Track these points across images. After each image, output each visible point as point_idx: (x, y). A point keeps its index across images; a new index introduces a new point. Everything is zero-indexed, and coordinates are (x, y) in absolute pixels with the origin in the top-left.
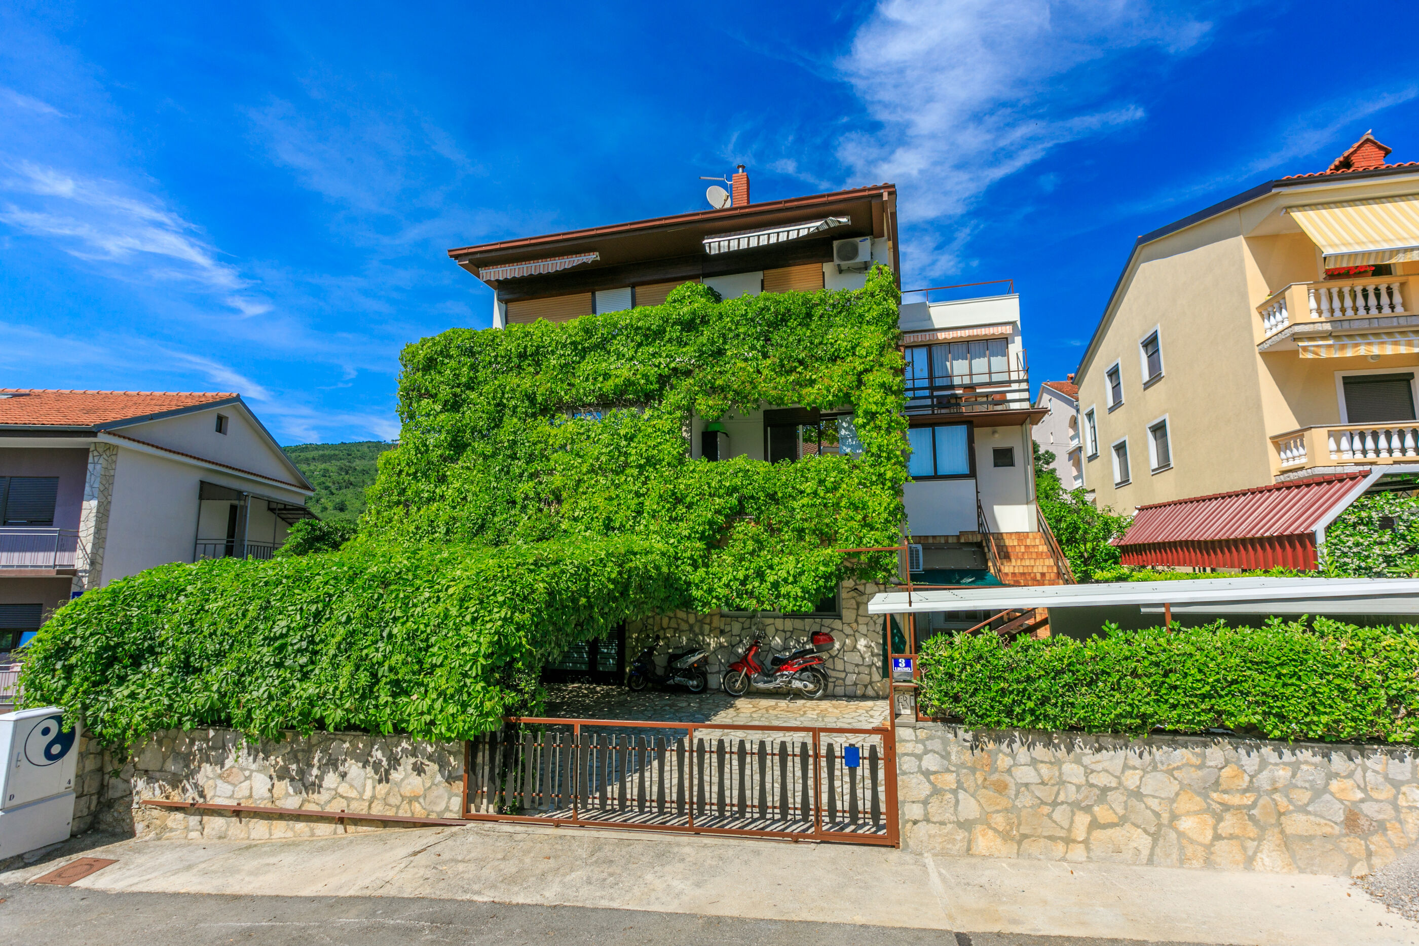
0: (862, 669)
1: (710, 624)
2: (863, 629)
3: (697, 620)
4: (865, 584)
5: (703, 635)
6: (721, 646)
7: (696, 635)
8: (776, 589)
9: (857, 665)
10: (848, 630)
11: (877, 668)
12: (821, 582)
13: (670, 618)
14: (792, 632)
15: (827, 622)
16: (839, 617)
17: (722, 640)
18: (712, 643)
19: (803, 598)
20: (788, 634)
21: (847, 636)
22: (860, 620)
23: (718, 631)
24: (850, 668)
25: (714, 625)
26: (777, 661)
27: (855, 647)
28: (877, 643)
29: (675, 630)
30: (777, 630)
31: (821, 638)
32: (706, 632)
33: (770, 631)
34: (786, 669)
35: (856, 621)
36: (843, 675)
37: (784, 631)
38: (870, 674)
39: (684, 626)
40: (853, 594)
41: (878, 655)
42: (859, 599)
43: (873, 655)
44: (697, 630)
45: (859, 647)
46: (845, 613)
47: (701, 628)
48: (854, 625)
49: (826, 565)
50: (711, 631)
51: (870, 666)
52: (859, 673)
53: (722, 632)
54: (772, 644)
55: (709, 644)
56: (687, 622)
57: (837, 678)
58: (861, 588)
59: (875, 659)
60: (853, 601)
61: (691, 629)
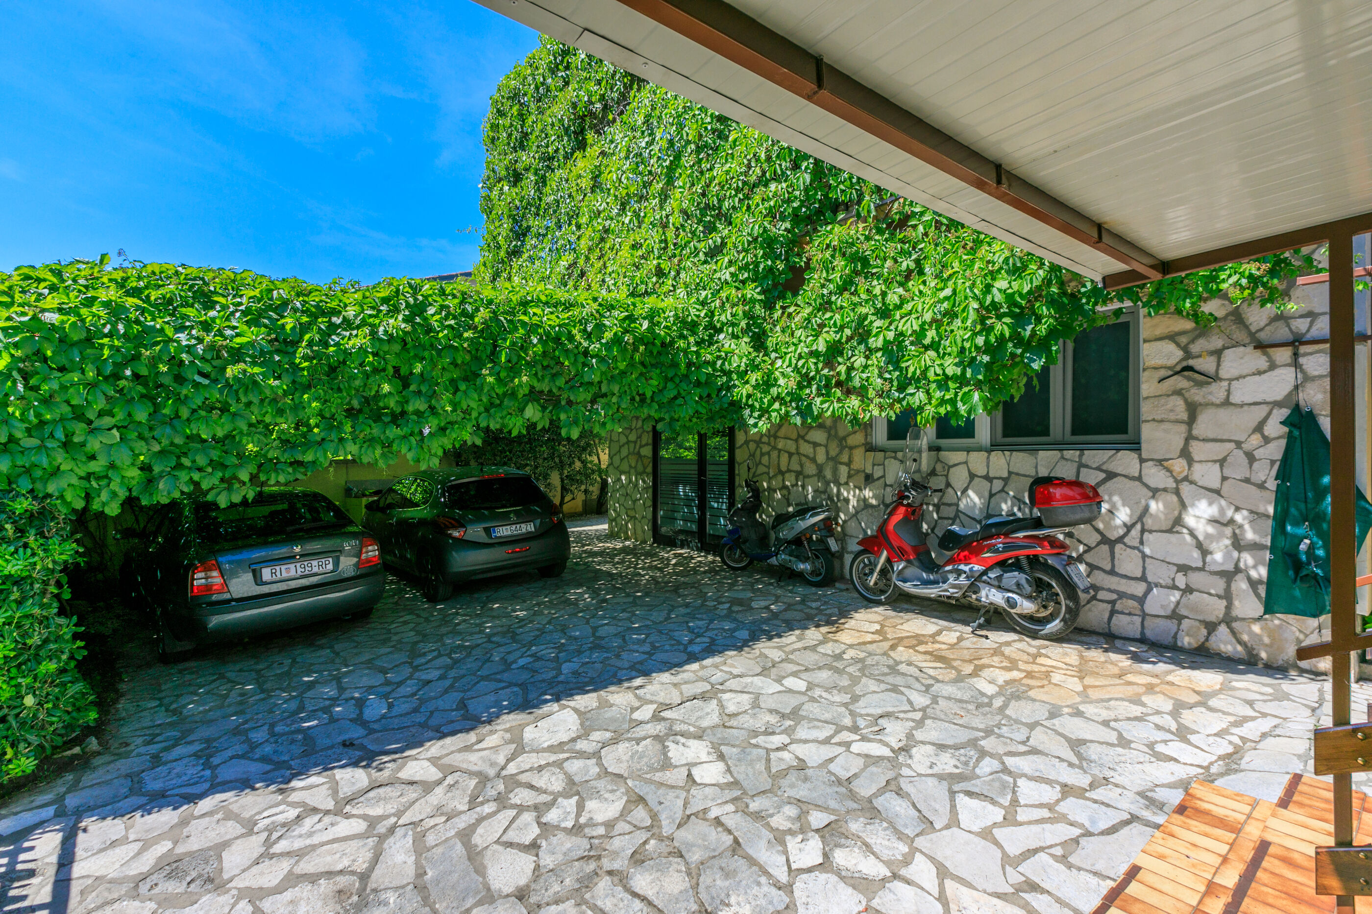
0: (1196, 579)
1: (848, 464)
2: (1207, 474)
3: (829, 458)
4: (1218, 353)
5: (838, 485)
6: (865, 505)
7: (827, 483)
8: (897, 367)
9: (1183, 569)
10: (1155, 476)
11: (1253, 584)
12: (1002, 327)
13: (791, 455)
14: (1006, 480)
15: (1095, 457)
16: (1135, 445)
17: (868, 493)
18: (852, 496)
20: (998, 485)
21: (1155, 492)
22: (1198, 450)
23: (862, 477)
24: (1158, 573)
25: (855, 466)
26: (949, 540)
27: (1178, 521)
28: (1256, 515)
29: (799, 474)
30: (972, 476)
31: (1058, 492)
32: (843, 480)
33: (959, 477)
34: (966, 561)
35: (1185, 453)
36: (1139, 589)
37: (987, 478)
38: (1227, 596)
39: (810, 469)
40: (1180, 382)
41: (1254, 547)
42: (1197, 395)
43: (1238, 544)
44: (828, 474)
45: (1189, 520)
46: (1147, 432)
47: (835, 471)
48: (1179, 466)
49: (1017, 271)
50: (850, 476)
51: (1229, 576)
52: (1188, 590)
53: (869, 479)
54: (962, 506)
55: (847, 501)
56: (813, 460)
57: (1122, 595)
58: (1206, 364)
59: (1247, 559)
60: (1178, 404)
61: (820, 474)
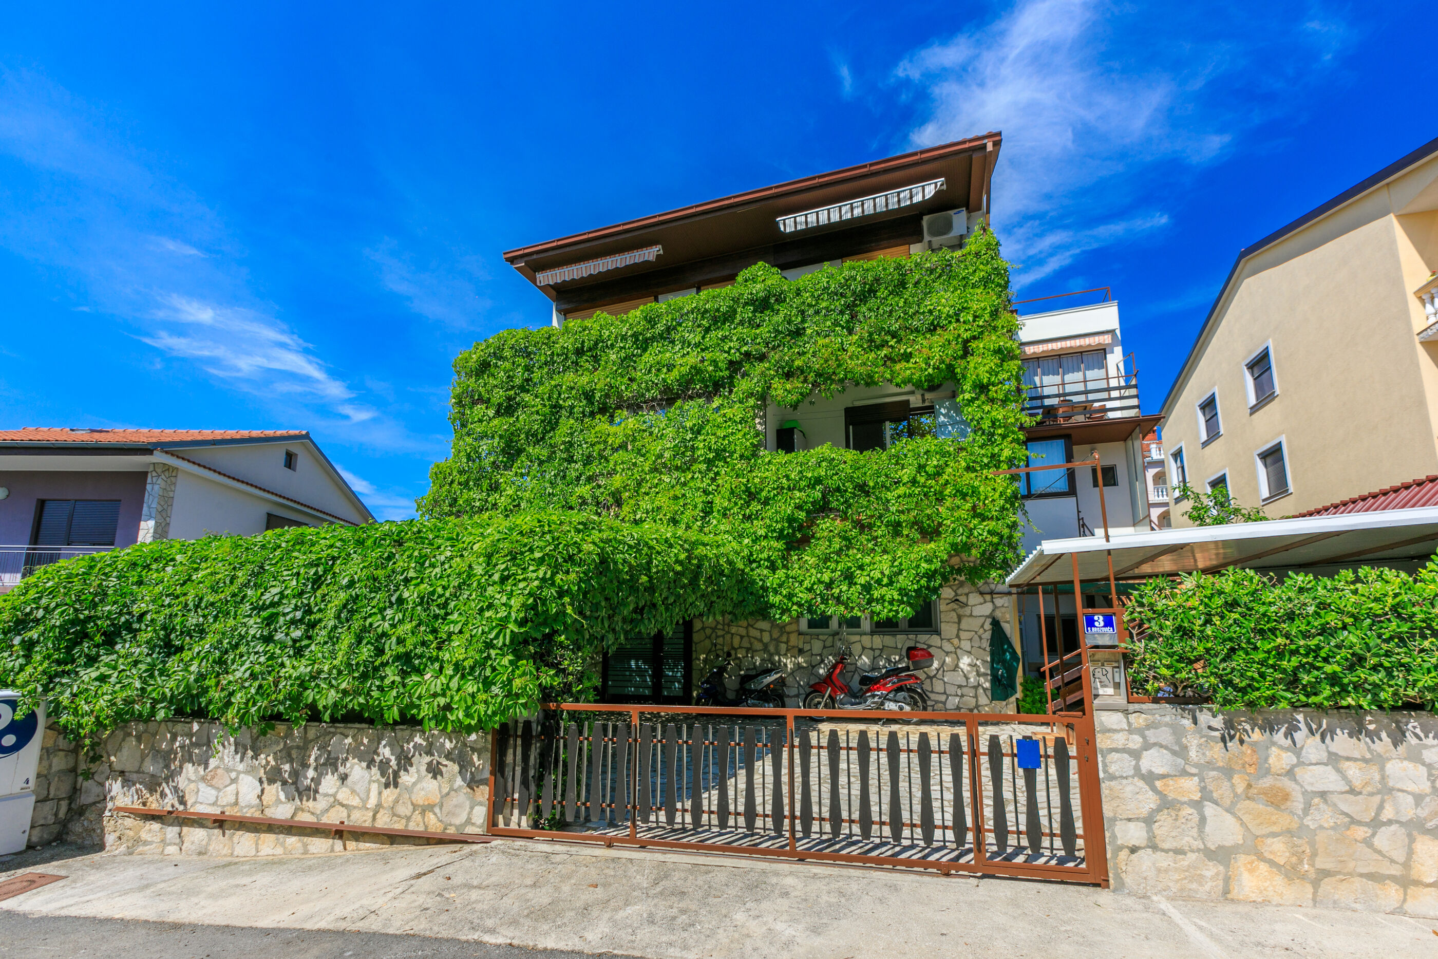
0: (965, 691)
1: (787, 643)
2: (966, 645)
3: (772, 639)
4: (967, 595)
5: (779, 655)
6: (799, 667)
7: (771, 655)
8: (868, 593)
9: (960, 687)
10: (947, 647)
11: (985, 690)
12: (923, 582)
13: (742, 637)
14: (881, 650)
15: (923, 638)
16: (937, 632)
17: (800, 660)
18: (789, 663)
19: (901, 602)
20: (877, 653)
21: (947, 653)
22: (963, 635)
23: (796, 650)
24: (951, 690)
25: (791, 644)
26: (865, 680)
27: (957, 666)
28: (984, 661)
29: (748, 650)
30: (864, 648)
31: (920, 653)
32: (783, 652)
33: (856, 649)
34: (878, 689)
35: (958, 636)
36: (943, 698)
37: (872, 649)
38: (976, 697)
39: (758, 646)
40: (954, 606)
41: (985, 675)
42: (961, 611)
43: (979, 674)
44: (772, 649)
45: (961, 665)
46: (944, 627)
47: (777, 647)
48: (956, 641)
49: (930, 561)
50: (788, 650)
51: (976, 688)
52: (962, 696)
53: (801, 652)
54: (859, 664)
55: (785, 665)
56: (761, 640)
57: (937, 702)
58: (963, 599)
59: (982, 680)
60: (954, 614)
61: (765, 648)
